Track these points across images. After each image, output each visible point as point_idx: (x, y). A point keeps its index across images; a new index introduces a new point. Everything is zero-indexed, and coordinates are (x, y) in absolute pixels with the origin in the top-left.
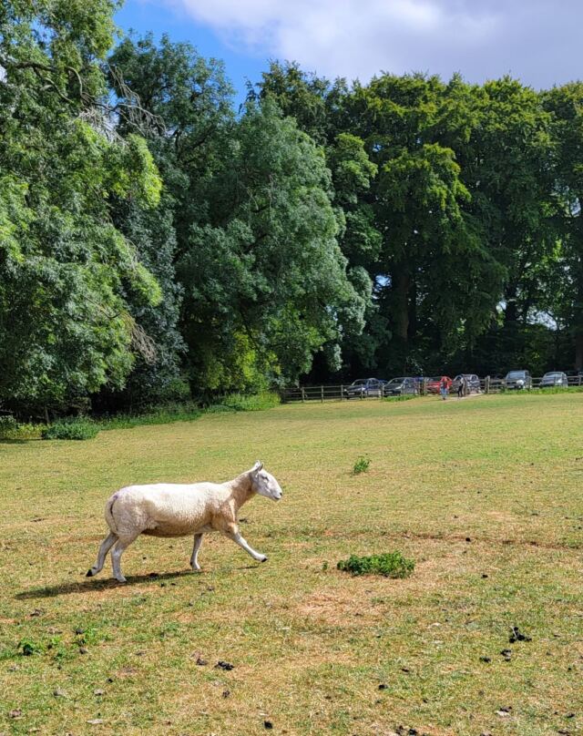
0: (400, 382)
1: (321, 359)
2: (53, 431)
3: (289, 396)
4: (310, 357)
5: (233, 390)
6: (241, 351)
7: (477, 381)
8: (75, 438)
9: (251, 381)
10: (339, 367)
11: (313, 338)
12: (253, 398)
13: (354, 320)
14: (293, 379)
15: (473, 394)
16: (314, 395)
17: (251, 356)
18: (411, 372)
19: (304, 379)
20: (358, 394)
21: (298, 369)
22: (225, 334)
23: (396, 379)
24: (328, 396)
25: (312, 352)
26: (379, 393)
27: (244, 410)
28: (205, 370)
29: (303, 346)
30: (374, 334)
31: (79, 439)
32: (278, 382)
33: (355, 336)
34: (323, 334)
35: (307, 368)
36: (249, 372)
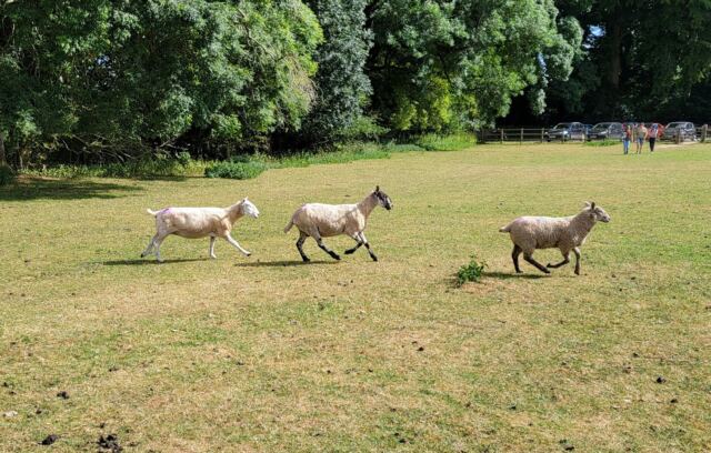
0: (606, 127)
1: (522, 103)
2: (216, 169)
3: (484, 137)
4: (508, 101)
5: (430, 130)
6: (440, 94)
7: (693, 129)
8: (234, 178)
9: (448, 122)
10: (543, 111)
11: (514, 82)
12: (450, 138)
13: (561, 66)
14: (489, 122)
15: (687, 143)
16: (513, 137)
17: (447, 100)
18: (621, 118)
19: (501, 122)
20: (559, 138)
21: (495, 112)
22: (420, 79)
23: (602, 124)
24: (527, 138)
25: (512, 97)
26: (583, 137)
27: (435, 150)
28: (398, 112)
29: (501, 90)
30: (580, 79)
31: (239, 179)
32: (473, 124)
33: (561, 82)
34: (524, 78)
35: (504, 111)
36: (446, 115)
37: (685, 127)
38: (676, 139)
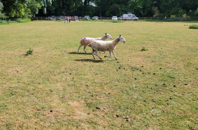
0: (60, 17)
1: (41, 11)
3: (33, 19)
4: (38, 10)
5: (19, 17)
6: (21, 8)
7: (78, 18)
9: (24, 15)
10: (46, 13)
11: (39, 5)
12: (25, 19)
13: (49, 2)
14: (33, 15)
15: (77, 21)
16: (40, 19)
17: (23, 10)
18: (63, 15)
19: (36, 15)
20: (50, 19)
21: (35, 13)
22: (16, 4)
23: (59, 16)
24: (43, 19)
25: (38, 9)
26: (55, 19)
27: (21, 22)
28: (11, 12)
29: (36, 7)
30: (54, 6)
32: (30, 16)
33: (49, 6)
34: (41, 5)
35: (37, 13)
36: (23, 13)
37: (76, 17)
38: (74, 20)
